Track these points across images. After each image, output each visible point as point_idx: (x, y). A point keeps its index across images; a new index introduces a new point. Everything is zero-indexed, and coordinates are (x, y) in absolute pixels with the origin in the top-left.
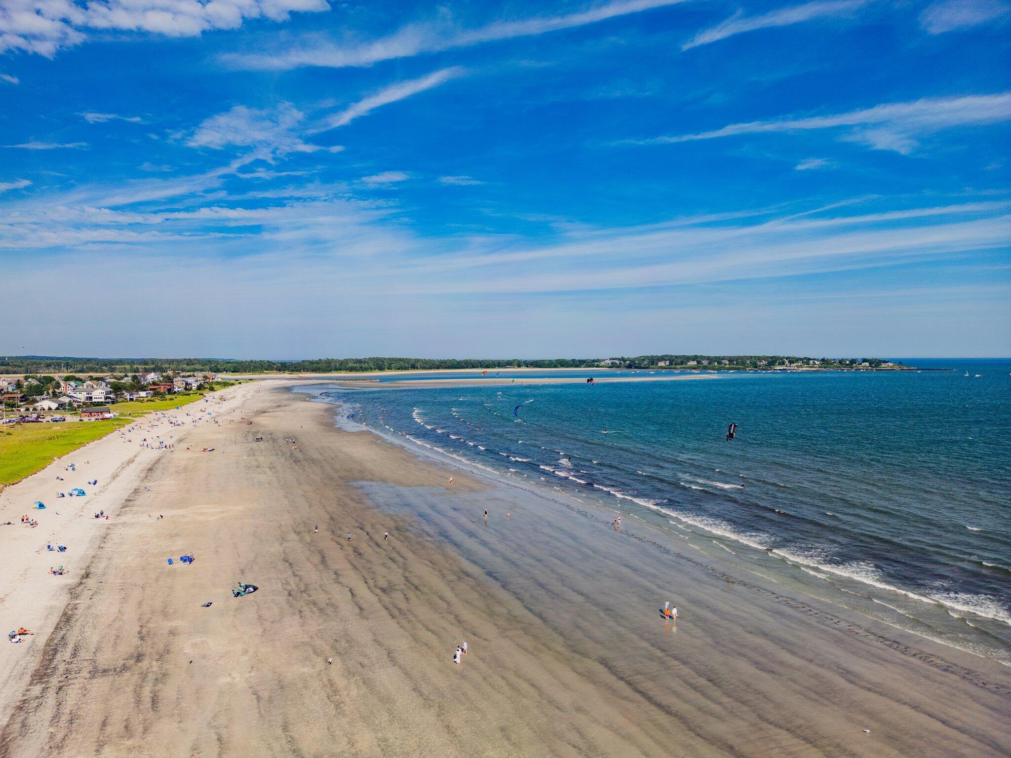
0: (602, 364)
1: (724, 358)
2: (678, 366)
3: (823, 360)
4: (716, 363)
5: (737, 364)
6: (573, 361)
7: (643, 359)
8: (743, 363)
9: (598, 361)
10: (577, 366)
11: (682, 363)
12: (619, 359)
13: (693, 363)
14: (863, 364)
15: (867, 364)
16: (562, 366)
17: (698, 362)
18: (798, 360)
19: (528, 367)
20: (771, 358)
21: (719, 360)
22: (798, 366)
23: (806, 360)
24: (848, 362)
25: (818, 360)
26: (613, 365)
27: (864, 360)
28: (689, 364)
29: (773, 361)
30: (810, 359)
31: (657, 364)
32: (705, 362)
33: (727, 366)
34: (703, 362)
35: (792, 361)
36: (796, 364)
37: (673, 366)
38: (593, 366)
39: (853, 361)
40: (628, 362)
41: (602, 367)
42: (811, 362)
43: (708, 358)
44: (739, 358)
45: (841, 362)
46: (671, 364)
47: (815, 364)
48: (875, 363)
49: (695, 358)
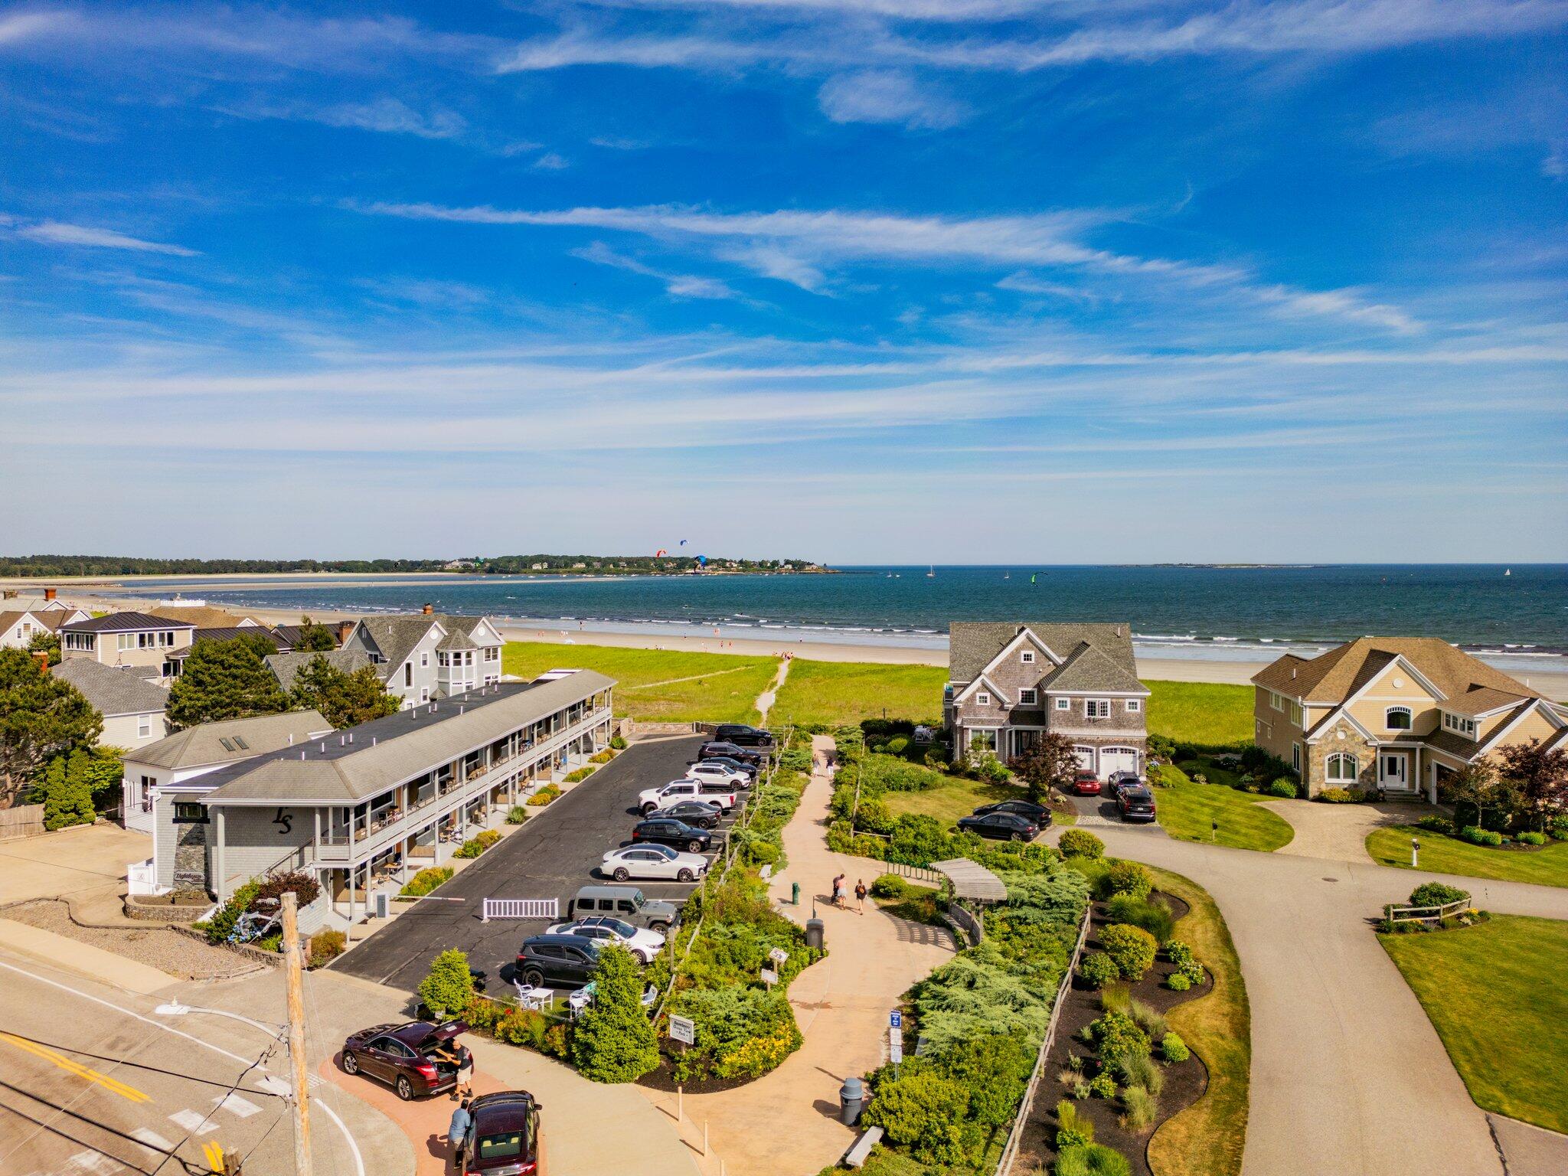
0: (448, 567)
1: (620, 559)
2: (561, 570)
3: (741, 562)
4: (611, 566)
5: (639, 566)
6: (403, 562)
7: (510, 559)
8: (647, 566)
9: (444, 563)
10: (408, 571)
11: (566, 566)
12: (472, 560)
13: (583, 565)
14: (786, 567)
15: (790, 567)
16: (386, 570)
17: (588, 565)
18: (713, 561)
19: (330, 571)
20: (681, 559)
21: (615, 562)
22: (712, 569)
23: (722, 563)
24: (769, 565)
25: (735, 562)
26: (466, 569)
27: (787, 562)
28: (575, 566)
29: (682, 563)
30: (726, 561)
31: (531, 567)
32: (597, 565)
33: (626, 569)
34: (594, 563)
35: (707, 563)
36: (710, 567)
37: (554, 570)
38: (435, 570)
39: (775, 563)
40: (488, 565)
41: (447, 571)
42: (728, 564)
43: (599, 560)
44: (642, 559)
45: (761, 564)
46: (550, 566)
47: (732, 566)
48: (798, 565)
49: (581, 559)
